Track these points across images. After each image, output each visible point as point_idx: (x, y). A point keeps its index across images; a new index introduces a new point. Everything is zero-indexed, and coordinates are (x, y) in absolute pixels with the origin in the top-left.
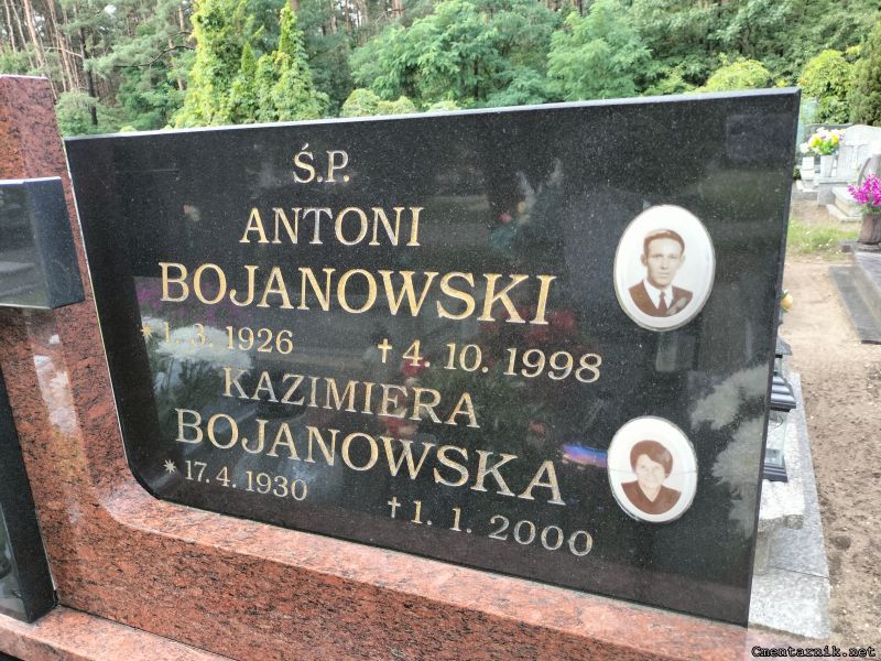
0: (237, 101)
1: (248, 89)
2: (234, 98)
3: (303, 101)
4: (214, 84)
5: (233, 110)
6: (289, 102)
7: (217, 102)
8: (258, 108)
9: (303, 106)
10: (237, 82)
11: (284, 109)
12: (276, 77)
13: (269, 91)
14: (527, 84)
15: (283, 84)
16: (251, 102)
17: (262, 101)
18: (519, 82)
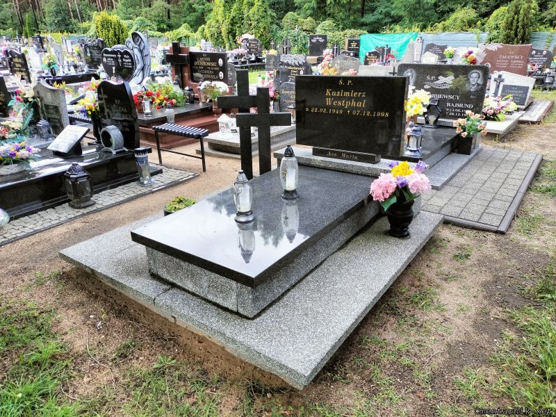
0: (234, 15)
1: (240, 10)
2: (233, 14)
3: (263, 17)
4: (224, 6)
5: (232, 20)
6: (256, 17)
7: (225, 16)
8: (243, 19)
9: (263, 20)
10: (235, 6)
11: (254, 21)
12: (252, 5)
13: (248, 11)
14: (384, 11)
15: (254, 9)
16: (241, 16)
17: (245, 16)
18: (379, 10)
